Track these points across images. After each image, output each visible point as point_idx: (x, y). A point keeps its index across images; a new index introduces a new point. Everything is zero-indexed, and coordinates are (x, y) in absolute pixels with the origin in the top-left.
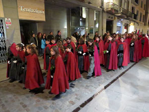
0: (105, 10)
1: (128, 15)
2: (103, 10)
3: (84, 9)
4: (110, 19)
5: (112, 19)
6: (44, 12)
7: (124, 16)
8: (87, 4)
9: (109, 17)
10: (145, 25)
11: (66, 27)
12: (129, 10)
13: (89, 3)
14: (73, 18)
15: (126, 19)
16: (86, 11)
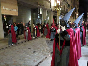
0: (52, 10)
1: (65, 13)
2: (51, 10)
3: (40, 9)
4: (55, 15)
5: (56, 15)
6: (17, 10)
7: (63, 13)
8: (42, 6)
9: (55, 14)
10: (73, 18)
11: (30, 19)
12: (65, 11)
13: (44, 6)
14: (35, 14)
15: (63, 15)
16: (42, 10)
